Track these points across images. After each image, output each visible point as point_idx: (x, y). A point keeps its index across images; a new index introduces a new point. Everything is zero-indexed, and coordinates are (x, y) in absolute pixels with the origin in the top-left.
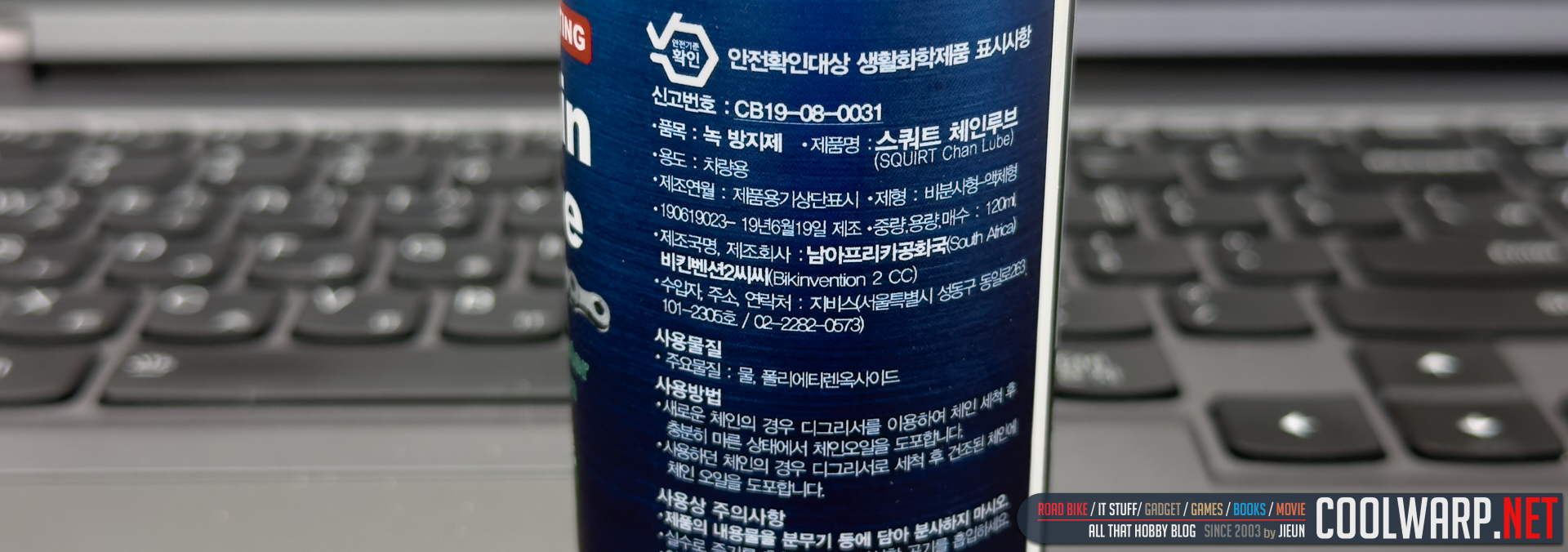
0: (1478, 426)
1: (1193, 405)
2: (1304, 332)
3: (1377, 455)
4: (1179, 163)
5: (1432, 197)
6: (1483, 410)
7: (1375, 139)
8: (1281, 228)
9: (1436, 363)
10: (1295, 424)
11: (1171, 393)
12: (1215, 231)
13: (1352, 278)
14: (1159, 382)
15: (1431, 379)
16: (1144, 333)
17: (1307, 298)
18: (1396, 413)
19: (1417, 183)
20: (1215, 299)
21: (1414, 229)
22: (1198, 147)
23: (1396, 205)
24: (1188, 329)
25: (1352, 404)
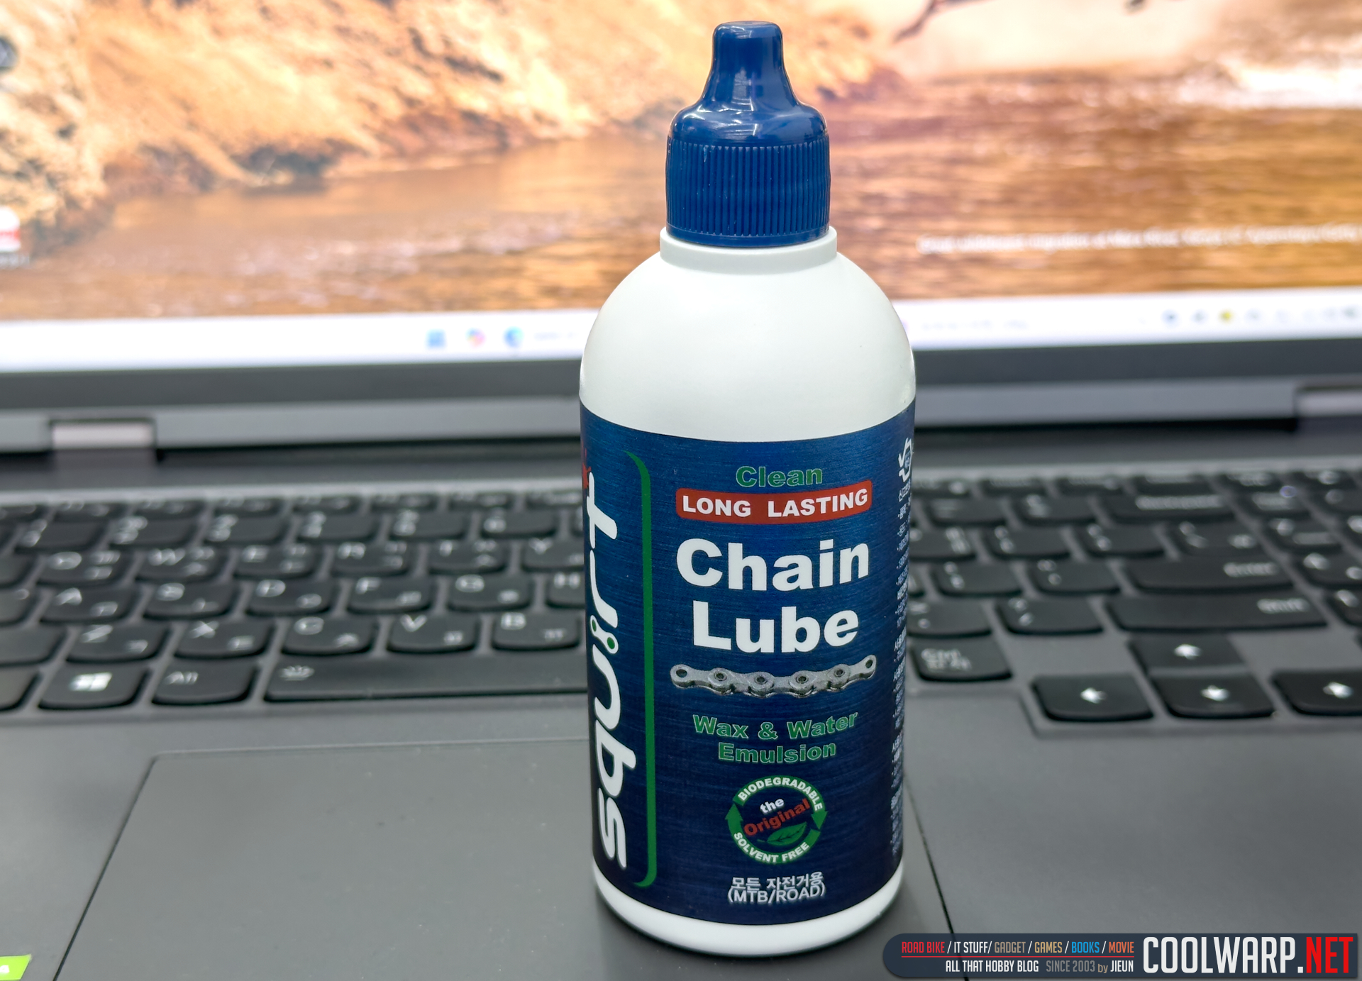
0: (1215, 693)
1: (1020, 684)
2: (1097, 630)
3: (1148, 715)
4: (1004, 506)
5: (1185, 529)
6: (1218, 683)
7: (1144, 486)
8: (1078, 555)
9: (1186, 650)
10: (1090, 695)
11: (1006, 676)
12: (1032, 558)
13: (1128, 590)
14: (998, 669)
15: (1184, 661)
16: (987, 633)
17: (1097, 604)
18: (1156, 685)
19: (1173, 519)
20: (1032, 608)
21: (1173, 553)
22: (1017, 494)
23: (1160, 535)
24: (1014, 630)
25: (1129, 679)
